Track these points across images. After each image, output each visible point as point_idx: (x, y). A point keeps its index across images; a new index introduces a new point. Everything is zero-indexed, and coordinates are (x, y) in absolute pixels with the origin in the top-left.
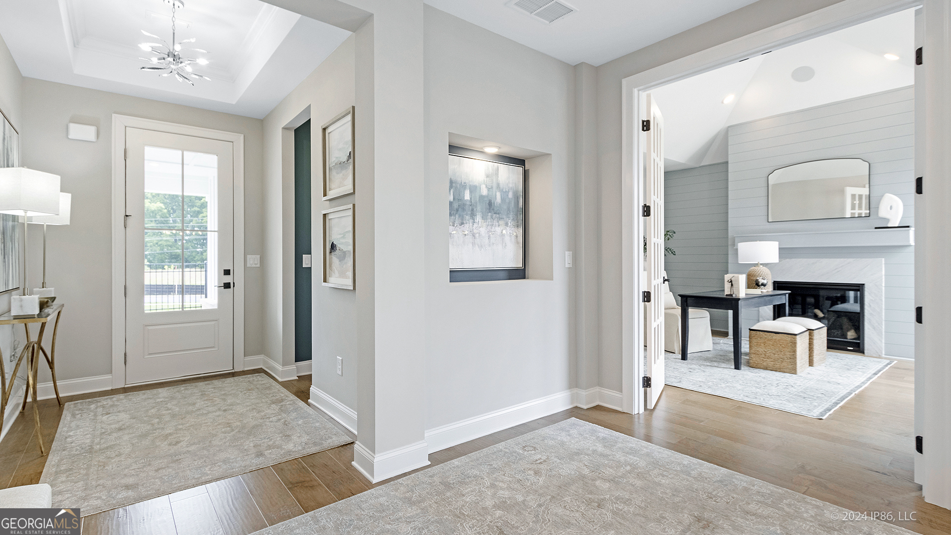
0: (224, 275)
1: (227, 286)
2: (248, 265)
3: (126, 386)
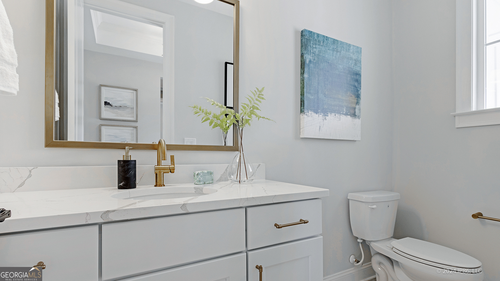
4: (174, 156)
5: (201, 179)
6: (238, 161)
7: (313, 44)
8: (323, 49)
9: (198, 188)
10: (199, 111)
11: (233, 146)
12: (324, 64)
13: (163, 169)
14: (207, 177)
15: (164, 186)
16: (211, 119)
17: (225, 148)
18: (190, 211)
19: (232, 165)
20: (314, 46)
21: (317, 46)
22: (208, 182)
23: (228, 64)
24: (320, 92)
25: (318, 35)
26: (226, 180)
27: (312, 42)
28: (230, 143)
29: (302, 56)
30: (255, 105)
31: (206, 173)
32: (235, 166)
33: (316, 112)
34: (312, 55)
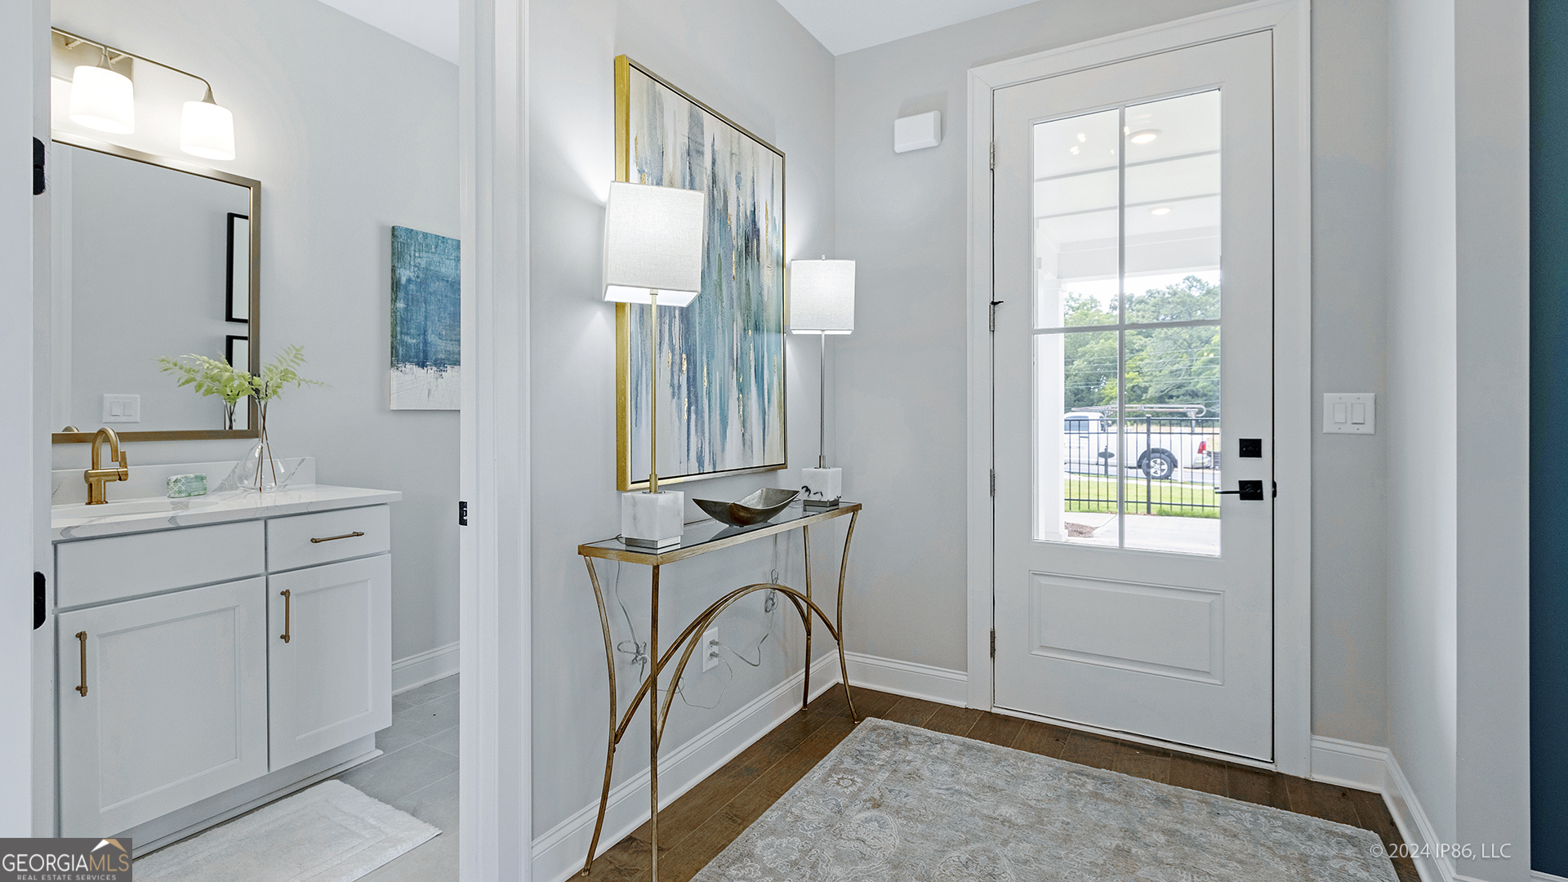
0: (1241, 456)
1: (1250, 490)
2: (1328, 427)
3: (994, 710)
4: (127, 454)
5: (183, 488)
6: (257, 455)
7: (415, 251)
8: (436, 258)
9: (179, 503)
10: (171, 366)
11: (247, 428)
12: (437, 283)
13: (104, 476)
14: (194, 484)
15: (107, 503)
16: (198, 379)
17: (230, 434)
18: (182, 524)
19: (245, 463)
20: (417, 255)
21: (424, 254)
22: (196, 493)
23: (235, 218)
24: (430, 331)
25: (425, 235)
26: (233, 487)
27: (412, 248)
28: (241, 423)
29: (393, 270)
30: (289, 368)
31: (192, 479)
32: (251, 465)
33: (422, 365)
34: (412, 270)
